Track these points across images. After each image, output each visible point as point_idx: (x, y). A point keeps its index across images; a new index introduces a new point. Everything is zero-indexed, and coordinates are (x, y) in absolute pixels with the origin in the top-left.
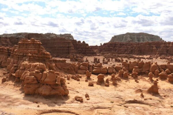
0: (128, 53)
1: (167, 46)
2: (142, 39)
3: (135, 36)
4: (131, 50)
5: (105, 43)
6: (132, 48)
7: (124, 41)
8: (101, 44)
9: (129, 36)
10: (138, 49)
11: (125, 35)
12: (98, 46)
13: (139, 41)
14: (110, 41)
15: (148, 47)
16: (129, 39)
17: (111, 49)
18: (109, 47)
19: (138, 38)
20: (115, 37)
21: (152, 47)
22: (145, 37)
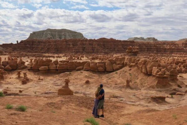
0: (45, 51)
1: (83, 44)
2: (63, 36)
3: (56, 33)
4: (48, 48)
5: (22, 41)
6: (49, 46)
7: (43, 38)
8: (17, 41)
9: (49, 32)
10: (55, 47)
11: (45, 32)
12: (13, 44)
13: (60, 38)
14: (28, 38)
15: (65, 45)
16: (49, 36)
17: (27, 47)
18: (25, 44)
19: (59, 35)
20: (34, 33)
21: (69, 45)
22: (67, 34)
